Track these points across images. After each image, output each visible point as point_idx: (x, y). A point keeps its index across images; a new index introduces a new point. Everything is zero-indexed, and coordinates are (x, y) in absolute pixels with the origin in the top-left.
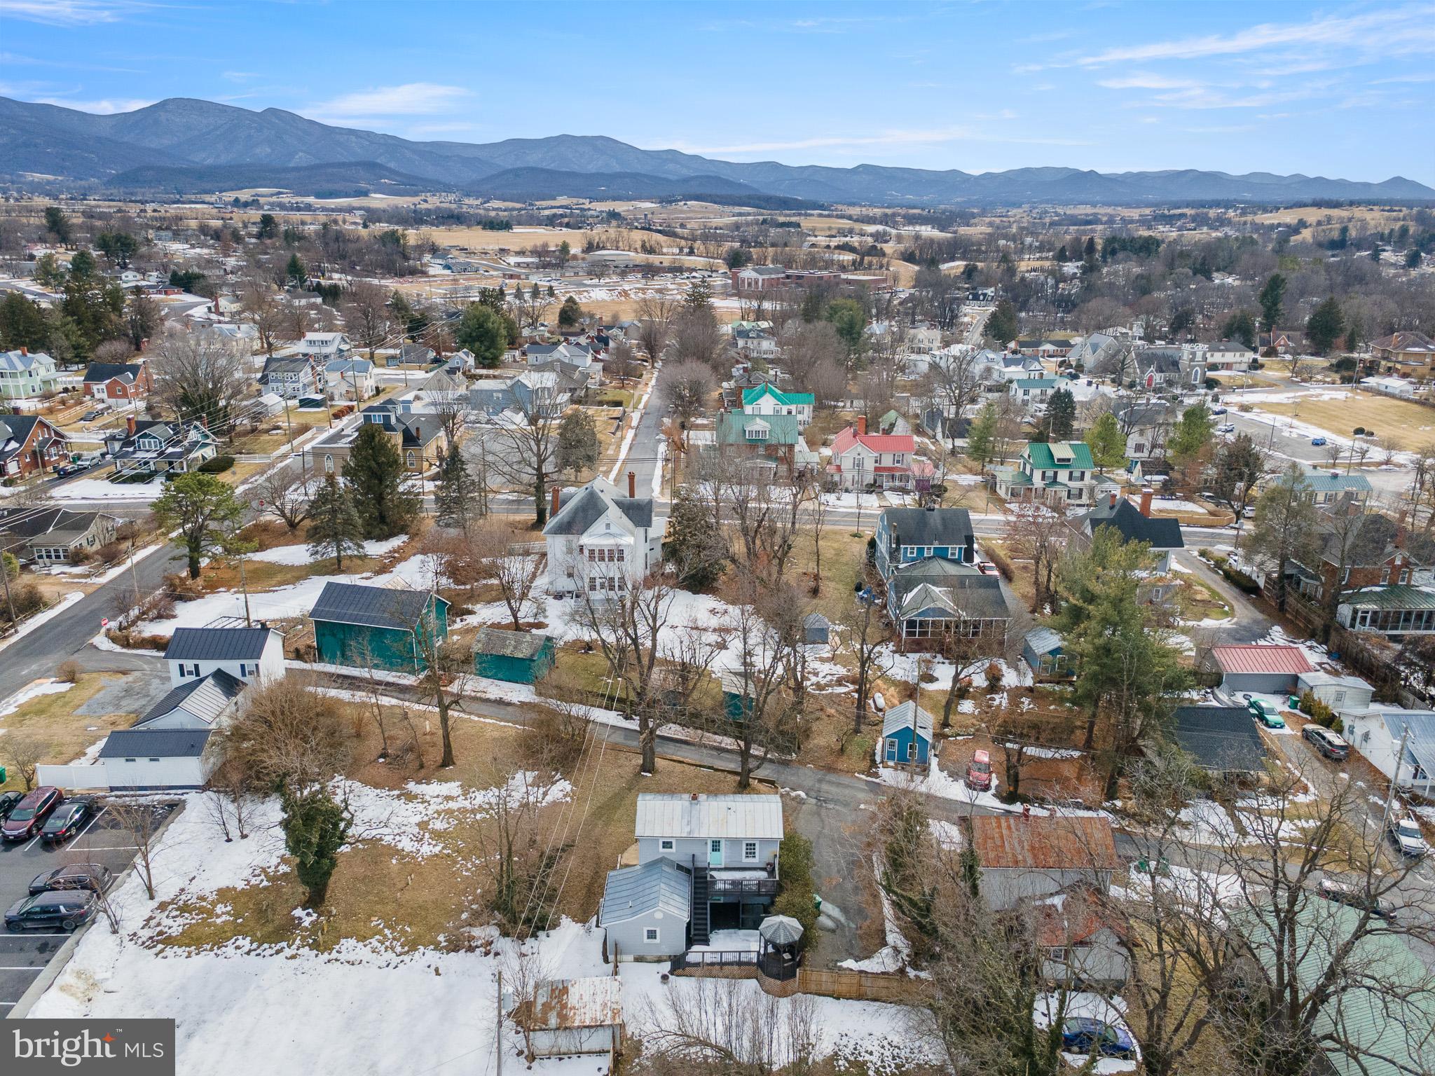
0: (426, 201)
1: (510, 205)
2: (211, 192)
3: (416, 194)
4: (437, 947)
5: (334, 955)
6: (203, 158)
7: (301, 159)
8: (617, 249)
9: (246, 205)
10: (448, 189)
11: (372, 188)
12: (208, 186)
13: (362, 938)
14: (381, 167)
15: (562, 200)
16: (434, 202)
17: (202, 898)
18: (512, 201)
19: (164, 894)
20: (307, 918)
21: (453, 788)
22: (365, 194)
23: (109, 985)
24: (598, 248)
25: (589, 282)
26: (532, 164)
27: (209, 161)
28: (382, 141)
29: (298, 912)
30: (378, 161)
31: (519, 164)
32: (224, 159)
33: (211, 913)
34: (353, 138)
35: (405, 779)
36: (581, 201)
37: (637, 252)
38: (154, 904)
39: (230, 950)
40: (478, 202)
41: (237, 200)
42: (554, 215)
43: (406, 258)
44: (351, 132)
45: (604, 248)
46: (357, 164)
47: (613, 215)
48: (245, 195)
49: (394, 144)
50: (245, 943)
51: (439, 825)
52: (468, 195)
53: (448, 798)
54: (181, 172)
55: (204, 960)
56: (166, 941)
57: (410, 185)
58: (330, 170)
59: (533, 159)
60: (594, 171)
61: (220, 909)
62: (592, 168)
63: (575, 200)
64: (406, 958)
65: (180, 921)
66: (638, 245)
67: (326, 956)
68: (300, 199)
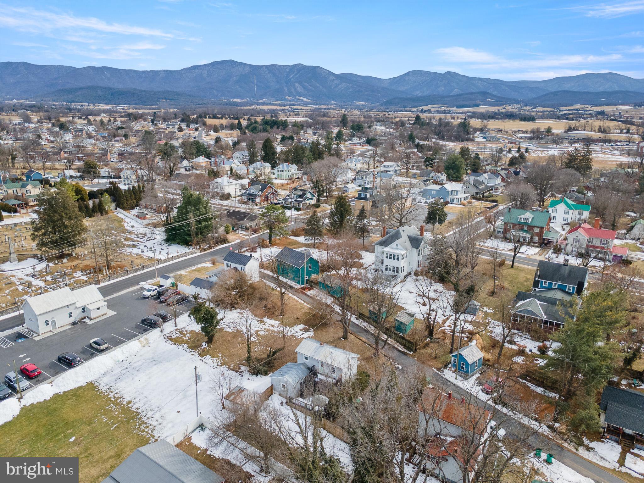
0: (504, 108)
1: (546, 109)
2: (415, 107)
3: (501, 105)
4: (229, 368)
5: (203, 359)
6: (418, 93)
7: (456, 92)
8: (584, 130)
9: (425, 111)
10: (518, 102)
11: (481, 103)
12: (416, 104)
13: (213, 357)
14: (488, 93)
15: (576, 106)
16: (509, 108)
17: (186, 331)
18: (548, 107)
19: (178, 327)
20: (204, 346)
21: (276, 323)
22: (477, 106)
23: (149, 345)
24: (574, 130)
25: (551, 146)
26: (566, 89)
27: (420, 95)
28: (493, 82)
29: (204, 344)
30: (489, 91)
31: (560, 89)
32: (426, 93)
33: (185, 335)
34: (480, 82)
35: (265, 316)
36: (586, 106)
37: (595, 131)
38: (175, 328)
39: (181, 347)
40: (530, 108)
41: (422, 109)
42: (565, 114)
43: (468, 134)
44: (480, 79)
45: (577, 130)
46: (478, 93)
47: (602, 113)
48: (425, 108)
49: (498, 83)
50: (185, 346)
51: (262, 333)
52: (526, 105)
53: (273, 326)
54: (408, 99)
55: (174, 347)
56: (170, 339)
57: (500, 101)
58: (465, 96)
59: (567, 87)
60: (602, 91)
61: (188, 335)
62: (601, 89)
63: (583, 106)
64: (218, 367)
65: (177, 335)
66: (597, 129)
67: (200, 358)
68: (449, 109)
